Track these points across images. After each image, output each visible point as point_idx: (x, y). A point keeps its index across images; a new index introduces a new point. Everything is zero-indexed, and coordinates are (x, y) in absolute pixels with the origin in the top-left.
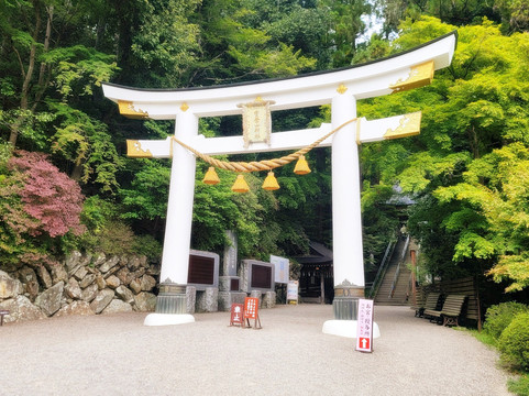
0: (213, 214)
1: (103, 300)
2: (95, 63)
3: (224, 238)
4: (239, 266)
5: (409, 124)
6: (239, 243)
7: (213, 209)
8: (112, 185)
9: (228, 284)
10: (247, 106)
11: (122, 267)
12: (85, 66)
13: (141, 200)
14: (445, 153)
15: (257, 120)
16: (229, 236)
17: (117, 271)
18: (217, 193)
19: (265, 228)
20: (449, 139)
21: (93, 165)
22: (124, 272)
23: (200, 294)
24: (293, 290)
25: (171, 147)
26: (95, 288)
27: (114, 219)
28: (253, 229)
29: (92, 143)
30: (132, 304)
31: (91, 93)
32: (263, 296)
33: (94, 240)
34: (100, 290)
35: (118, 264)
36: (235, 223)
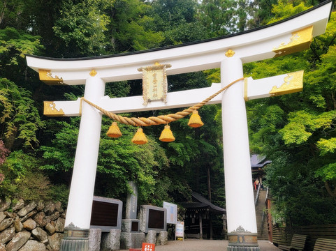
0: (118, 167)
1: (19, 242)
2: (23, 41)
3: (127, 188)
4: (138, 211)
5: (293, 81)
6: (139, 191)
7: (118, 163)
8: (32, 142)
9: (129, 226)
10: (147, 69)
11: (39, 211)
12: (13, 43)
13: (57, 154)
14: (320, 111)
15: (155, 81)
16: (131, 186)
17: (34, 215)
18: (122, 151)
19: (159, 181)
20: (323, 99)
21: (17, 124)
22: (41, 216)
23: (105, 235)
24: (180, 229)
25: (81, 106)
26: (12, 231)
27: (34, 171)
28: (150, 180)
29: (17, 106)
30: (46, 244)
31: (16, 63)
32: (158, 235)
33: (13, 187)
34: (16, 232)
35: (35, 209)
36: (136, 175)
